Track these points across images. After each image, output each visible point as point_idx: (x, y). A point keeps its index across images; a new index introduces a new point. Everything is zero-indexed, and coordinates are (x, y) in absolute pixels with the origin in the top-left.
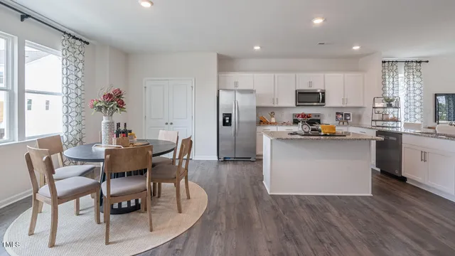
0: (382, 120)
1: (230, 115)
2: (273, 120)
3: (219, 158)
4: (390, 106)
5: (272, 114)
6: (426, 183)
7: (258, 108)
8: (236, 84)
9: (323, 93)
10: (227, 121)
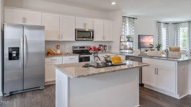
0: (125, 49)
1: (17, 49)
2: (59, 52)
3: (4, 94)
4: (129, 41)
5: (58, 47)
6: (158, 87)
7: (46, 42)
8: (24, 19)
9: (93, 32)
10: (15, 55)
